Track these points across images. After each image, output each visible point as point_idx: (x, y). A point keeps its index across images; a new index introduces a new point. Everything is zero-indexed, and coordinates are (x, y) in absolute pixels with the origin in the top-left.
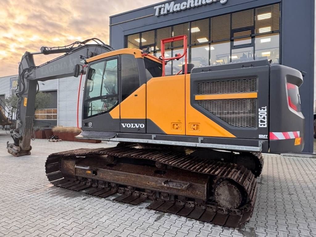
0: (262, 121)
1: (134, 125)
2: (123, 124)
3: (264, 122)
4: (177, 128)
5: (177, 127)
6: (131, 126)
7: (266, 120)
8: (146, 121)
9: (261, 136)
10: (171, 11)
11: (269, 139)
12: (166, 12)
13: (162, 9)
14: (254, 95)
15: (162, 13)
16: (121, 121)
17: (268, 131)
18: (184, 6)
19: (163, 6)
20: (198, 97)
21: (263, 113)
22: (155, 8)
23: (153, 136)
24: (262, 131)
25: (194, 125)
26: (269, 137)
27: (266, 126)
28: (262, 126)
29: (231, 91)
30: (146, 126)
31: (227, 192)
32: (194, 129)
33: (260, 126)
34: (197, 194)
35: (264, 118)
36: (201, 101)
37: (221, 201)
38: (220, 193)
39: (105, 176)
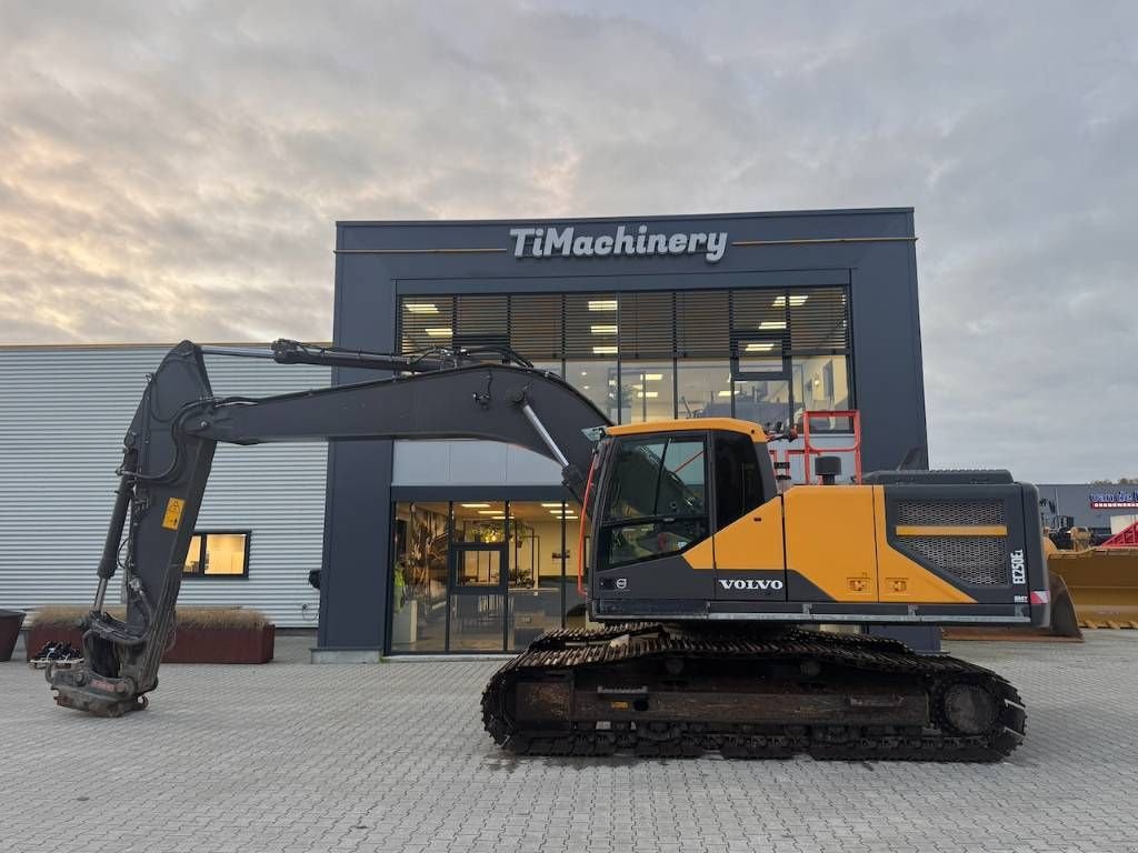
0: (1017, 574)
1: (755, 584)
2: (724, 582)
3: (1021, 575)
4: (860, 590)
5: (860, 586)
6: (747, 585)
7: (1023, 572)
8: (786, 575)
9: (1018, 599)
10: (566, 252)
11: (1029, 603)
12: (548, 252)
13: (538, 242)
14: (1001, 530)
15: (537, 251)
16: (716, 574)
17: (1027, 589)
18: (604, 246)
19: (540, 232)
20: (901, 530)
21: (1017, 560)
22: (513, 232)
23: (806, 606)
24: (1018, 590)
25: (897, 582)
26: (1029, 598)
27: (1024, 582)
28: (1019, 582)
29: (963, 523)
30: (786, 584)
31: (970, 703)
32: (897, 590)
33: (1015, 582)
34: (910, 717)
35: (1020, 569)
36: (907, 537)
37: (960, 722)
38: (957, 706)
39: (673, 710)
